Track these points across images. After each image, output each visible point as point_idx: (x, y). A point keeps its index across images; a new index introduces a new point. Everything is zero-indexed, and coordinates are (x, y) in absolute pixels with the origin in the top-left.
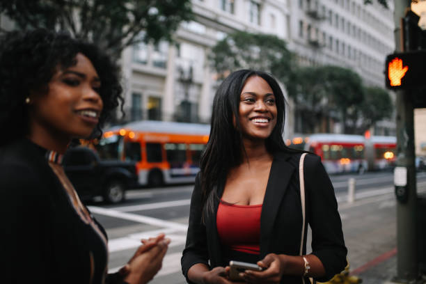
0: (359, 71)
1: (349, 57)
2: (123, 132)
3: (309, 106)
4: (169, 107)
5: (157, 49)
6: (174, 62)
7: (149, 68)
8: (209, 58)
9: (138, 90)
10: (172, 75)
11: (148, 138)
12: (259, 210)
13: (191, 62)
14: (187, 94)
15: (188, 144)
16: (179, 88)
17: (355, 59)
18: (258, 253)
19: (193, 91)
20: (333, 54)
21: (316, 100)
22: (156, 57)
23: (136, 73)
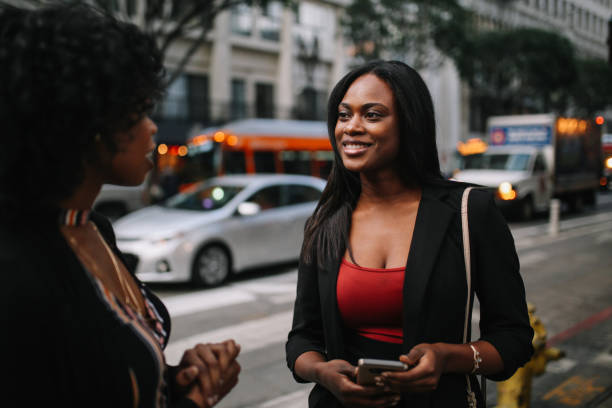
0: (569, 35)
1: (556, 14)
2: (220, 136)
3: (492, 90)
4: (285, 98)
5: (265, 13)
6: (290, 32)
7: (255, 42)
8: (342, 23)
9: (240, 75)
10: (288, 51)
11: (256, 145)
12: (401, 275)
13: (316, 29)
14: (310, 79)
15: (314, 150)
16: (299, 69)
17: (564, 16)
18: (400, 341)
19: (319, 74)
20: (531, 10)
21: (503, 82)
22: (264, 24)
23: (237, 49)
